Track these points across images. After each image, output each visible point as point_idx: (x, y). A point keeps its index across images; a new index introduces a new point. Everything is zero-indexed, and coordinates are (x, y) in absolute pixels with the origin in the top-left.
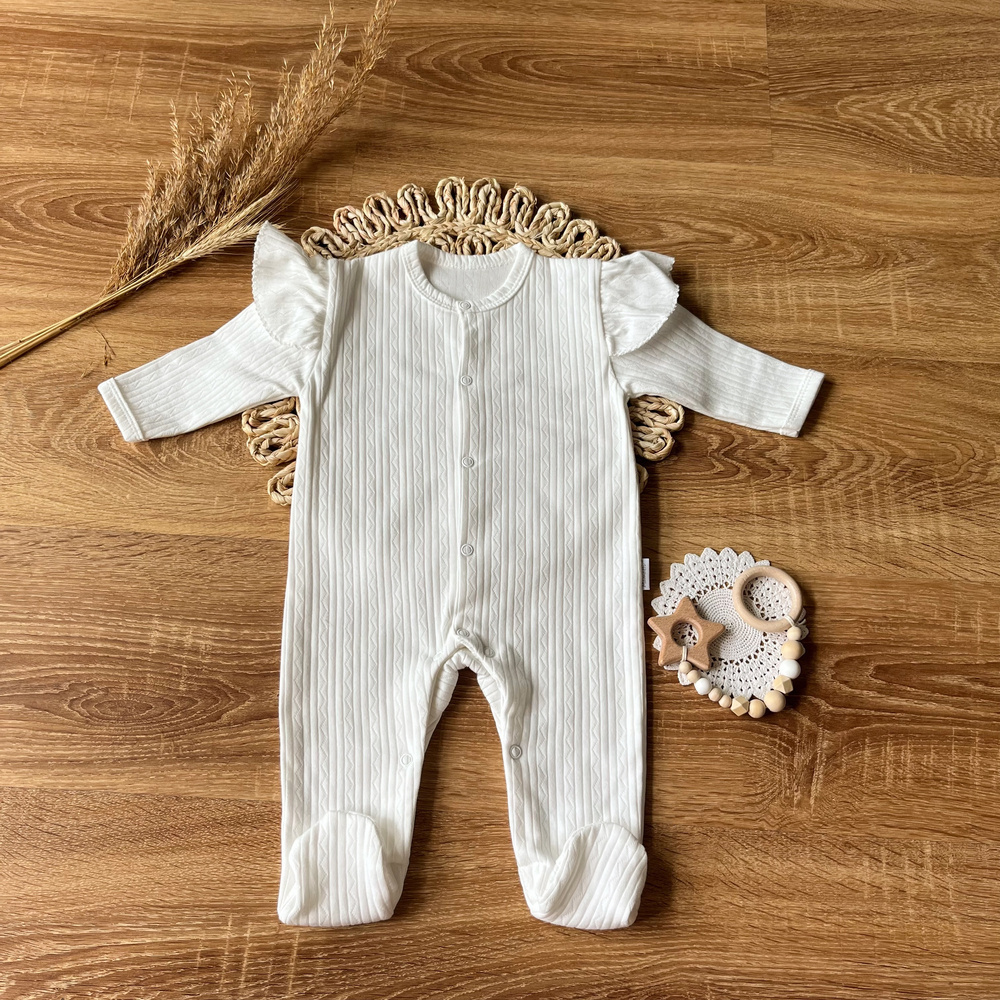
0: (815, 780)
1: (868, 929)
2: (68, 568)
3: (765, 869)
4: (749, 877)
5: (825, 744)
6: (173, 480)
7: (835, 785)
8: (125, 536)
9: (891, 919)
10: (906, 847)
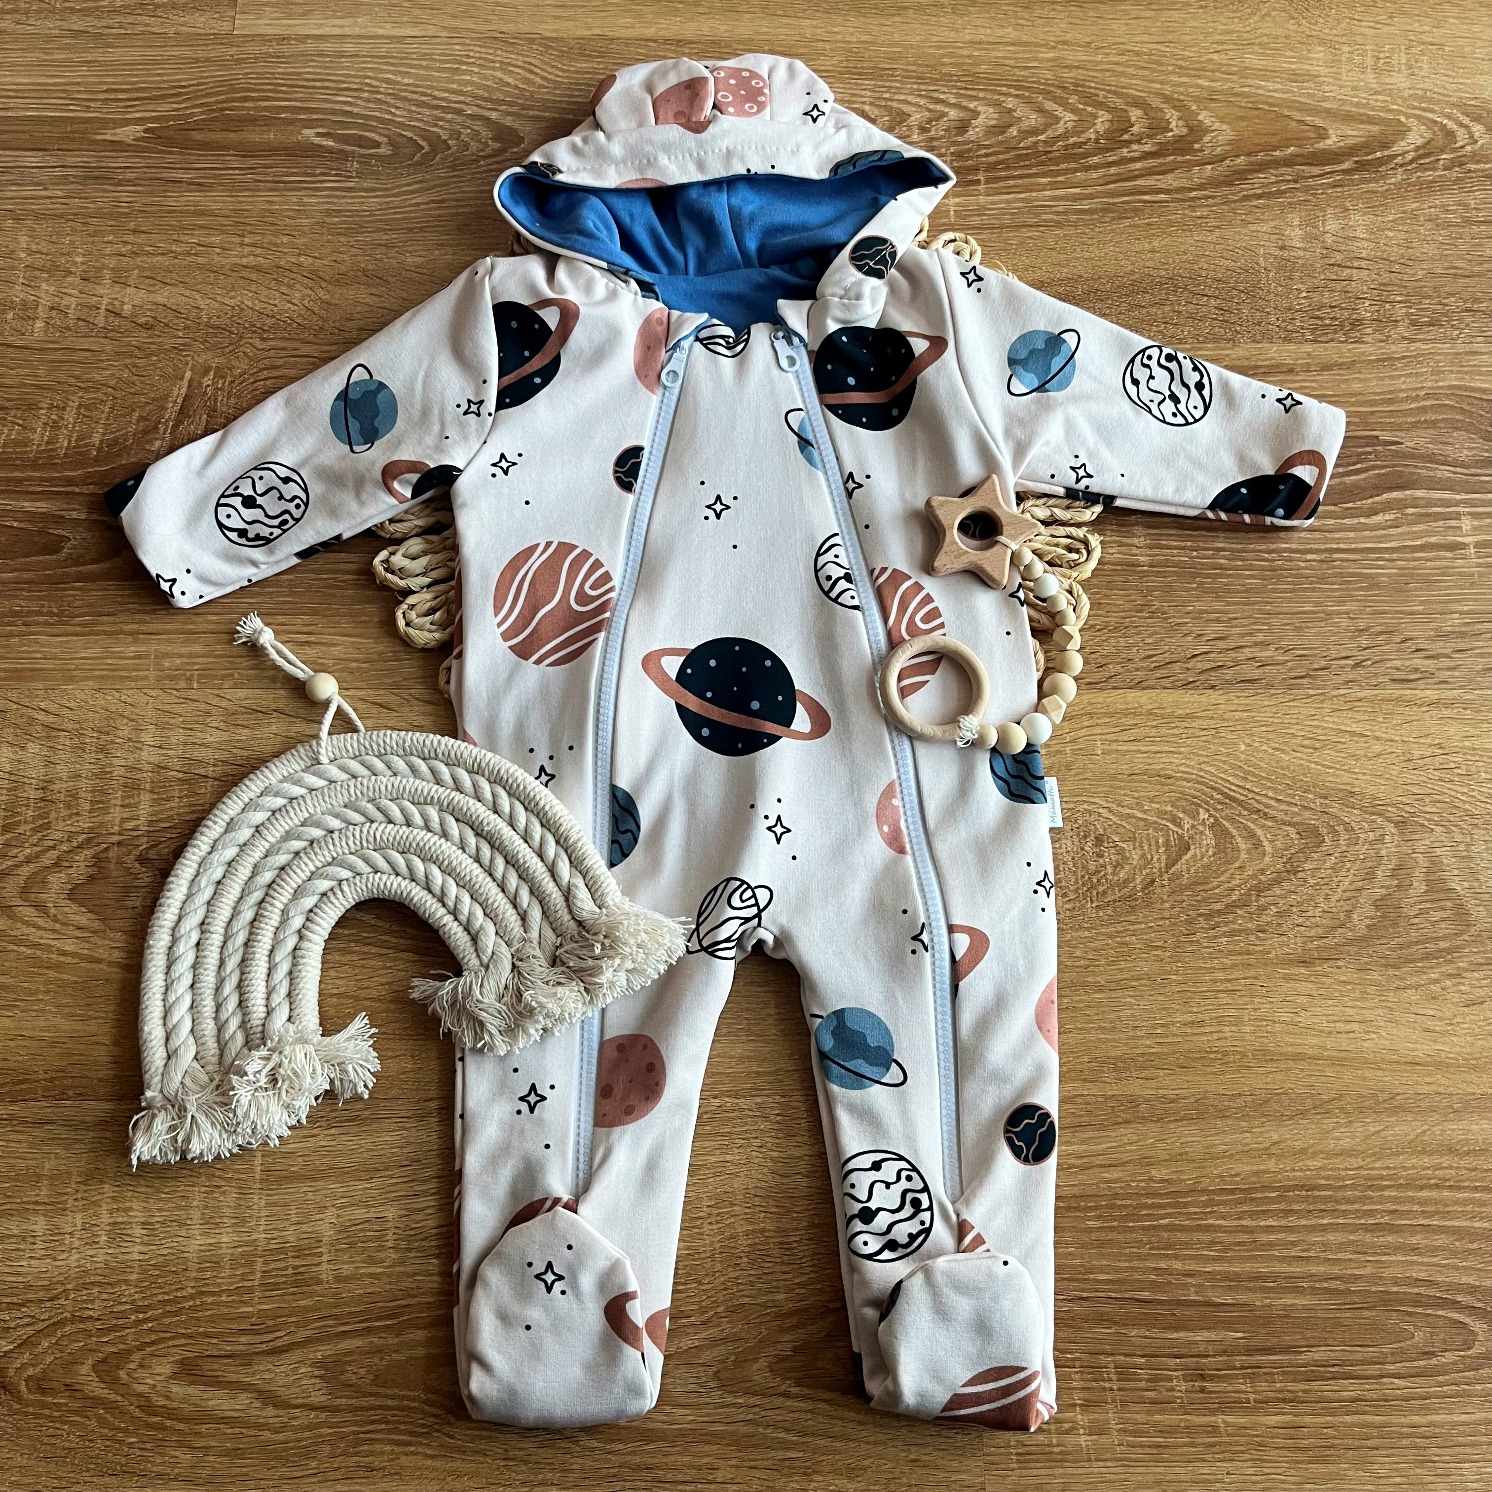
0: (180, 400)
1: (141, 239)
2: (1299, 629)
3: (267, 296)
4: (289, 286)
5: (157, 444)
6: (1178, 779)
7: (152, 395)
8: (1227, 682)
9: (108, 251)
10: (68, 328)
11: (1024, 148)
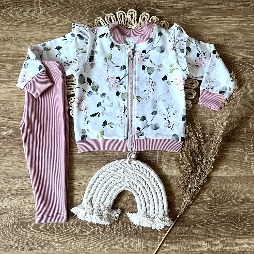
11: (19, 6)
